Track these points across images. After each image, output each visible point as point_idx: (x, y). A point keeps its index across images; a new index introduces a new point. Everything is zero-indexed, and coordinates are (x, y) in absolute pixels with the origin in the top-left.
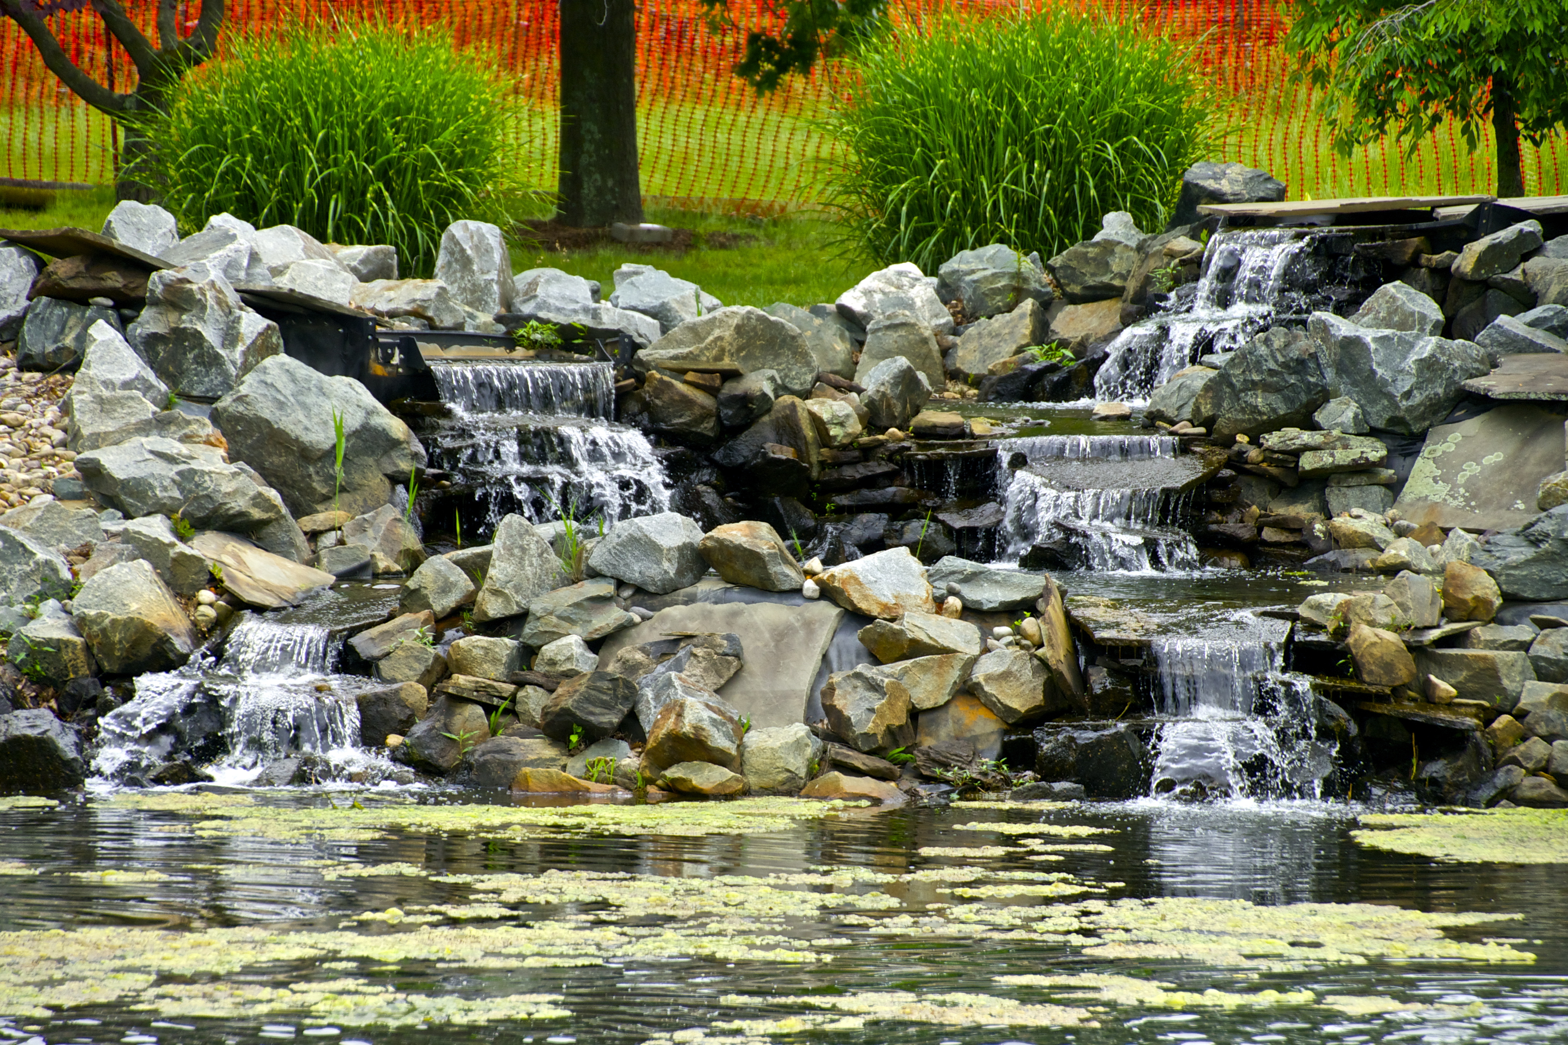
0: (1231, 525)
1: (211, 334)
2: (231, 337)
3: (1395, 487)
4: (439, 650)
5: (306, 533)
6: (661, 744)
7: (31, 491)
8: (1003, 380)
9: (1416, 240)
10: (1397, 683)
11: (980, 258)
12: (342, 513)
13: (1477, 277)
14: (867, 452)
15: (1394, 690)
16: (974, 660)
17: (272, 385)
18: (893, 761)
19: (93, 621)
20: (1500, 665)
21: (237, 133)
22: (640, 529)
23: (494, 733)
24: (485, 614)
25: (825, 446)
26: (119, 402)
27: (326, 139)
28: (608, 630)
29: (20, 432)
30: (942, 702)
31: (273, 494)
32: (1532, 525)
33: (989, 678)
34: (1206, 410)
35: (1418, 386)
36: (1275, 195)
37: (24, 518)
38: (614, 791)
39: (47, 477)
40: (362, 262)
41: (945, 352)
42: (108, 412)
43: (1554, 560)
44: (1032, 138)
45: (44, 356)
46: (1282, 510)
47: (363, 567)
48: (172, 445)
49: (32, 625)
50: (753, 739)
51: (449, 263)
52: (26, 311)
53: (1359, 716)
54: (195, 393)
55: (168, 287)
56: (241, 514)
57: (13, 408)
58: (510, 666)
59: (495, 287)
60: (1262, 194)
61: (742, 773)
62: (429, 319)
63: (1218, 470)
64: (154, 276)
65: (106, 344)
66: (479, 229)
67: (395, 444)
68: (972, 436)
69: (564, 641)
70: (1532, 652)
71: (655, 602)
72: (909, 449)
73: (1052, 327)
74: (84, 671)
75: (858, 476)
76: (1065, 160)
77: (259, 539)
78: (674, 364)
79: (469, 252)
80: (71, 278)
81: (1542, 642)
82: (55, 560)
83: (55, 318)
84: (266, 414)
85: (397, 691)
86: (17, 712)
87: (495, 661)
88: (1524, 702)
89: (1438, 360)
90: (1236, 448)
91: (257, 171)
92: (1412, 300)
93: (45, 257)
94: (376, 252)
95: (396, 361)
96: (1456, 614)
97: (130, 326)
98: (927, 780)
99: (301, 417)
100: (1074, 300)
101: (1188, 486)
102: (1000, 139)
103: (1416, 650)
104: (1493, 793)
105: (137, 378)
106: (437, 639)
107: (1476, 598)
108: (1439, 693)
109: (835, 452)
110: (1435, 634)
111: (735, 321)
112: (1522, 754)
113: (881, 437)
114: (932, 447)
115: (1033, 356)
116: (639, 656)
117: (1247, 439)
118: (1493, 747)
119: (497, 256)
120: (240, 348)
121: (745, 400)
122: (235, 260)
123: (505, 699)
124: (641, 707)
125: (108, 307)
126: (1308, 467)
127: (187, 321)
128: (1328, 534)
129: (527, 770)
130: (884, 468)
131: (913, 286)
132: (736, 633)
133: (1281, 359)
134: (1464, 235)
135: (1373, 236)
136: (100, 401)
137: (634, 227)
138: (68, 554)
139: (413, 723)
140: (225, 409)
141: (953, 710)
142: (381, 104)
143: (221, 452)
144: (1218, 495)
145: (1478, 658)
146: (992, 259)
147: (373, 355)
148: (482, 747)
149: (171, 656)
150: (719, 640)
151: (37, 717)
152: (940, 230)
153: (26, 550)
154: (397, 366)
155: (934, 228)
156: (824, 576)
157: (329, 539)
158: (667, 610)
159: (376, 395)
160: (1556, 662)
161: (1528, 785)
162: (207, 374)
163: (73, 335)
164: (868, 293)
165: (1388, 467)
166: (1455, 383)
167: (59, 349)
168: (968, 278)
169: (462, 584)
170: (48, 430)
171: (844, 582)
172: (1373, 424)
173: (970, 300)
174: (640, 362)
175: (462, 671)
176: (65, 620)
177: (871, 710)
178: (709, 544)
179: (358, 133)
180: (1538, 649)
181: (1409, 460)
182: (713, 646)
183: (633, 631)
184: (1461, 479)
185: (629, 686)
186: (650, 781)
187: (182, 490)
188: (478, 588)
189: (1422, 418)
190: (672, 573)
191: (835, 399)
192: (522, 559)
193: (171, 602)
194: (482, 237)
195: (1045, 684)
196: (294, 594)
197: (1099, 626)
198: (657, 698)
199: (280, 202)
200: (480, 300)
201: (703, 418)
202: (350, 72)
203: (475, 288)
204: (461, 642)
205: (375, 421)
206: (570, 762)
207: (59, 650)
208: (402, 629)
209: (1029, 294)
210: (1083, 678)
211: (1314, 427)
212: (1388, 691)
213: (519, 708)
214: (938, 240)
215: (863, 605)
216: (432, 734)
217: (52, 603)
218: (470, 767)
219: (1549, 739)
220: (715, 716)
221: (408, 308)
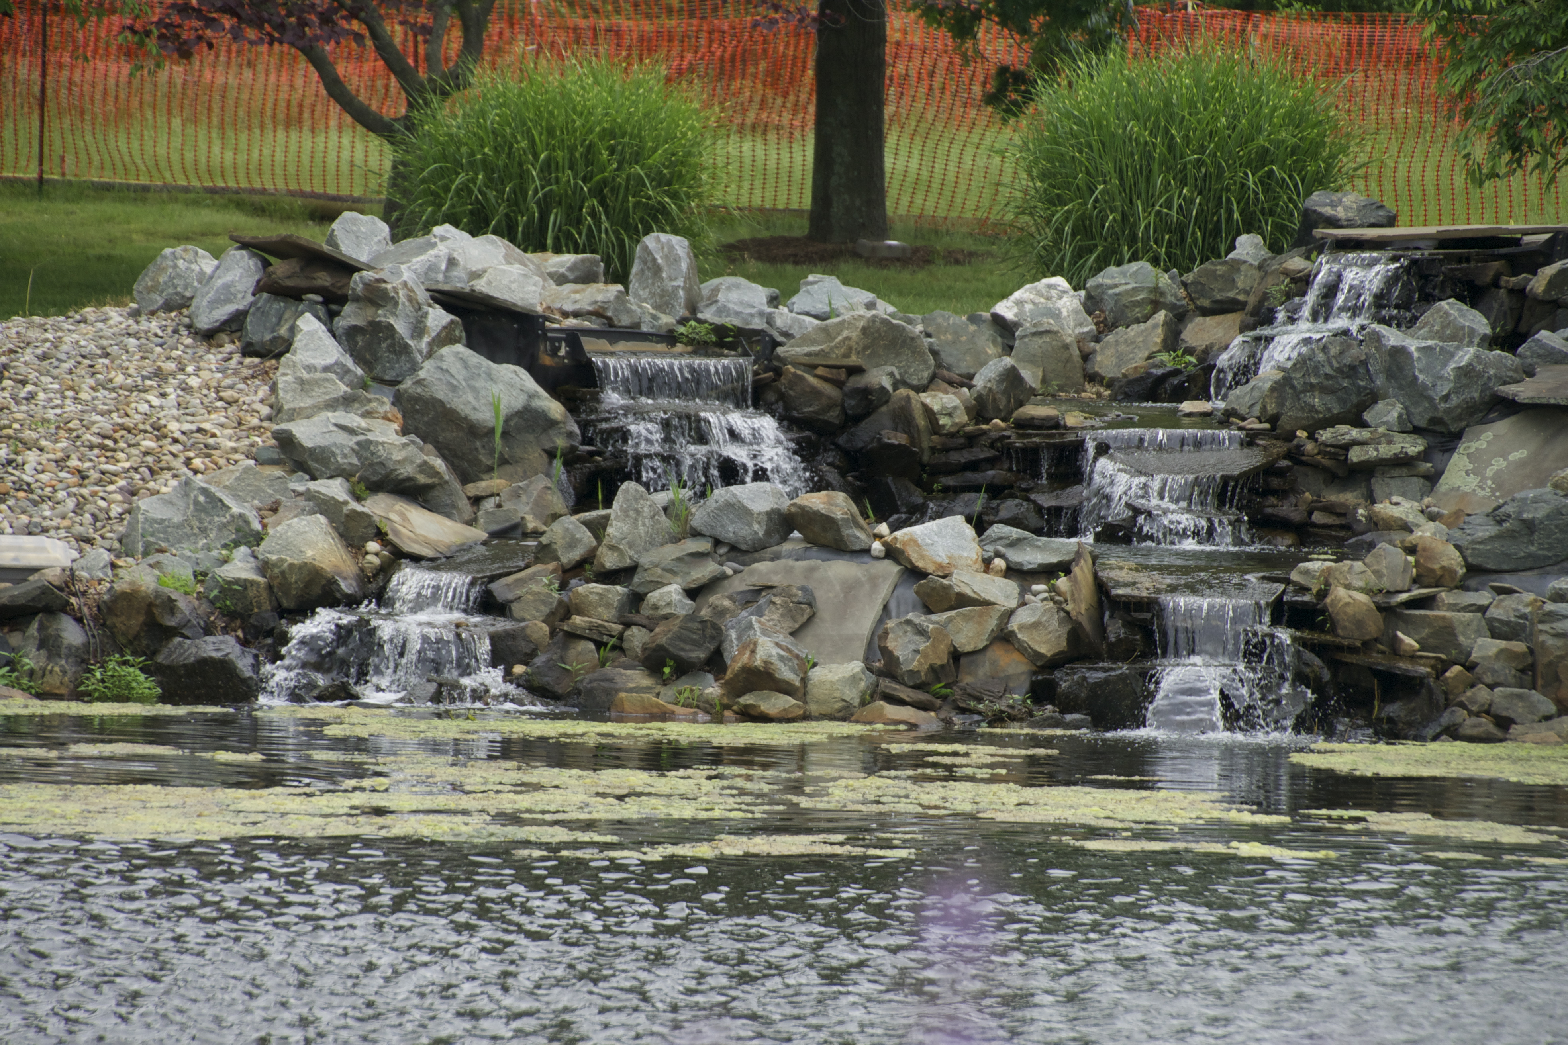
0: (1286, 509)
1: (401, 327)
2: (419, 329)
3: (1432, 479)
4: (565, 596)
5: (469, 498)
6: (736, 675)
7: (237, 456)
8: (1131, 383)
9: (1496, 264)
10: (1367, 638)
11: (1124, 274)
12: (503, 481)
13: (1547, 298)
14: (972, 440)
15: (1365, 644)
16: (1011, 613)
17: (447, 371)
18: (937, 696)
19: (275, 565)
20: (1456, 624)
21: (472, 154)
22: (734, 495)
23: (603, 665)
24: (603, 566)
25: (936, 433)
26: (316, 383)
27: (549, 161)
28: (704, 581)
29: (235, 407)
30: (980, 646)
31: (439, 463)
32: (1499, 507)
33: (1022, 627)
34: (1272, 408)
35: (1456, 391)
36: (1385, 221)
37: (225, 478)
38: (696, 713)
39: (252, 445)
40: (570, 269)
41: (1086, 357)
42: (307, 392)
43: (1514, 537)
44: (1185, 167)
45: (263, 344)
46: (1334, 497)
47: (514, 527)
48: (354, 420)
49: (226, 567)
50: (817, 674)
51: (642, 271)
52: (252, 304)
53: (1334, 665)
54: (387, 377)
55: (367, 285)
56: (409, 479)
57: (231, 387)
58: (621, 609)
59: (681, 293)
60: (1373, 220)
61: (805, 702)
62: (609, 319)
63: (1275, 460)
64: (356, 276)
65: (311, 334)
66: (669, 241)
67: (552, 424)
68: (1066, 427)
69: (666, 589)
70: (1488, 614)
71: (746, 558)
72: (1009, 437)
73: (1182, 336)
74: (267, 606)
75: (963, 460)
76: (1214, 187)
77: (426, 501)
78: (806, 360)
79: (660, 261)
80: (289, 277)
81: (1497, 606)
82: (247, 513)
83: (273, 312)
84: (440, 395)
85: (523, 629)
86: (207, 638)
87: (608, 605)
88: (1475, 656)
89: (1474, 369)
90: (1295, 442)
91: (487, 187)
92: (1463, 316)
93: (272, 259)
94: (583, 261)
95: (562, 353)
96: (1426, 581)
97: (336, 319)
98: (963, 711)
99: (471, 398)
100: (1206, 312)
101: (1245, 475)
102: (1155, 167)
103: (1385, 610)
104: (1438, 730)
105: (336, 363)
106: (563, 586)
107: (1443, 568)
108: (1404, 647)
109: (943, 439)
110: (1404, 596)
111: (862, 324)
112: (1469, 699)
113: (984, 427)
114: (1029, 436)
115: (1162, 362)
116: (727, 603)
117: (1305, 434)
118: (1446, 693)
119: (684, 266)
120: (426, 339)
121: (865, 393)
122: (435, 264)
123: (613, 636)
124: (726, 645)
125: (317, 303)
126: (1355, 460)
127: (382, 315)
128: (1369, 518)
129: (623, 695)
130: (987, 453)
131: (1060, 298)
132: (810, 585)
133: (1336, 365)
134: (1541, 259)
135: (1460, 259)
136: (301, 382)
137: (876, 243)
138: (260, 509)
139: (536, 655)
140: (406, 391)
141: (989, 653)
142: (598, 129)
143: (396, 426)
144: (1275, 482)
145: (1437, 618)
146: (1134, 274)
147: (542, 348)
148: (589, 677)
149: (338, 595)
150: (795, 591)
151: (222, 642)
152: (1100, 248)
153: (223, 504)
154: (563, 357)
155: (1096, 246)
156: (889, 539)
157: (489, 505)
158: (756, 565)
159: (538, 380)
160: (1508, 623)
161: (1469, 725)
162: (398, 361)
163: (287, 326)
164: (1020, 303)
165: (1427, 461)
166: (1490, 388)
167: (275, 338)
168: (1111, 292)
169: (586, 540)
170: (257, 406)
171: (904, 543)
172: (1416, 423)
173: (1112, 311)
174: (779, 358)
175: (580, 613)
176: (253, 563)
177: (917, 651)
178: (793, 509)
179: (577, 155)
180: (1493, 612)
181: (1446, 455)
182: (789, 596)
183: (726, 582)
184: (1489, 473)
185: (716, 628)
186: (727, 707)
187: (360, 458)
188: (599, 544)
189: (1460, 418)
190: (761, 534)
191: (947, 393)
192: (636, 520)
193: (342, 551)
194: (672, 248)
195: (1069, 633)
196: (449, 547)
197: (1118, 584)
198: (739, 638)
199: (507, 215)
200: (667, 304)
201: (830, 407)
202: (572, 100)
203: (664, 293)
204: (580, 589)
205: (537, 403)
206: (663, 690)
207: (246, 588)
208: (532, 578)
209: (1164, 306)
210: (1101, 629)
211: (1363, 425)
212: (1358, 644)
213: (625, 645)
214: (1098, 257)
215: (920, 564)
216: (550, 665)
217: (243, 549)
218: (578, 692)
219: (1491, 687)
220: (782, 653)
221: (590, 308)
